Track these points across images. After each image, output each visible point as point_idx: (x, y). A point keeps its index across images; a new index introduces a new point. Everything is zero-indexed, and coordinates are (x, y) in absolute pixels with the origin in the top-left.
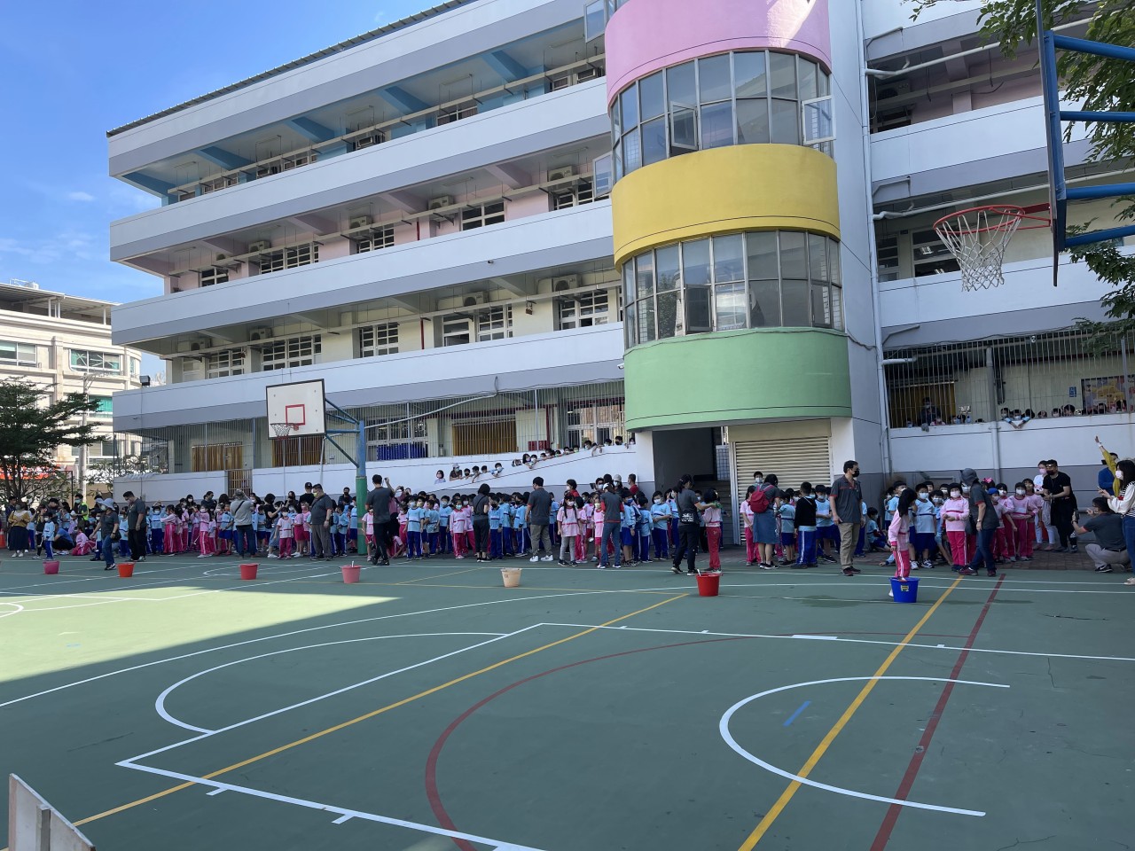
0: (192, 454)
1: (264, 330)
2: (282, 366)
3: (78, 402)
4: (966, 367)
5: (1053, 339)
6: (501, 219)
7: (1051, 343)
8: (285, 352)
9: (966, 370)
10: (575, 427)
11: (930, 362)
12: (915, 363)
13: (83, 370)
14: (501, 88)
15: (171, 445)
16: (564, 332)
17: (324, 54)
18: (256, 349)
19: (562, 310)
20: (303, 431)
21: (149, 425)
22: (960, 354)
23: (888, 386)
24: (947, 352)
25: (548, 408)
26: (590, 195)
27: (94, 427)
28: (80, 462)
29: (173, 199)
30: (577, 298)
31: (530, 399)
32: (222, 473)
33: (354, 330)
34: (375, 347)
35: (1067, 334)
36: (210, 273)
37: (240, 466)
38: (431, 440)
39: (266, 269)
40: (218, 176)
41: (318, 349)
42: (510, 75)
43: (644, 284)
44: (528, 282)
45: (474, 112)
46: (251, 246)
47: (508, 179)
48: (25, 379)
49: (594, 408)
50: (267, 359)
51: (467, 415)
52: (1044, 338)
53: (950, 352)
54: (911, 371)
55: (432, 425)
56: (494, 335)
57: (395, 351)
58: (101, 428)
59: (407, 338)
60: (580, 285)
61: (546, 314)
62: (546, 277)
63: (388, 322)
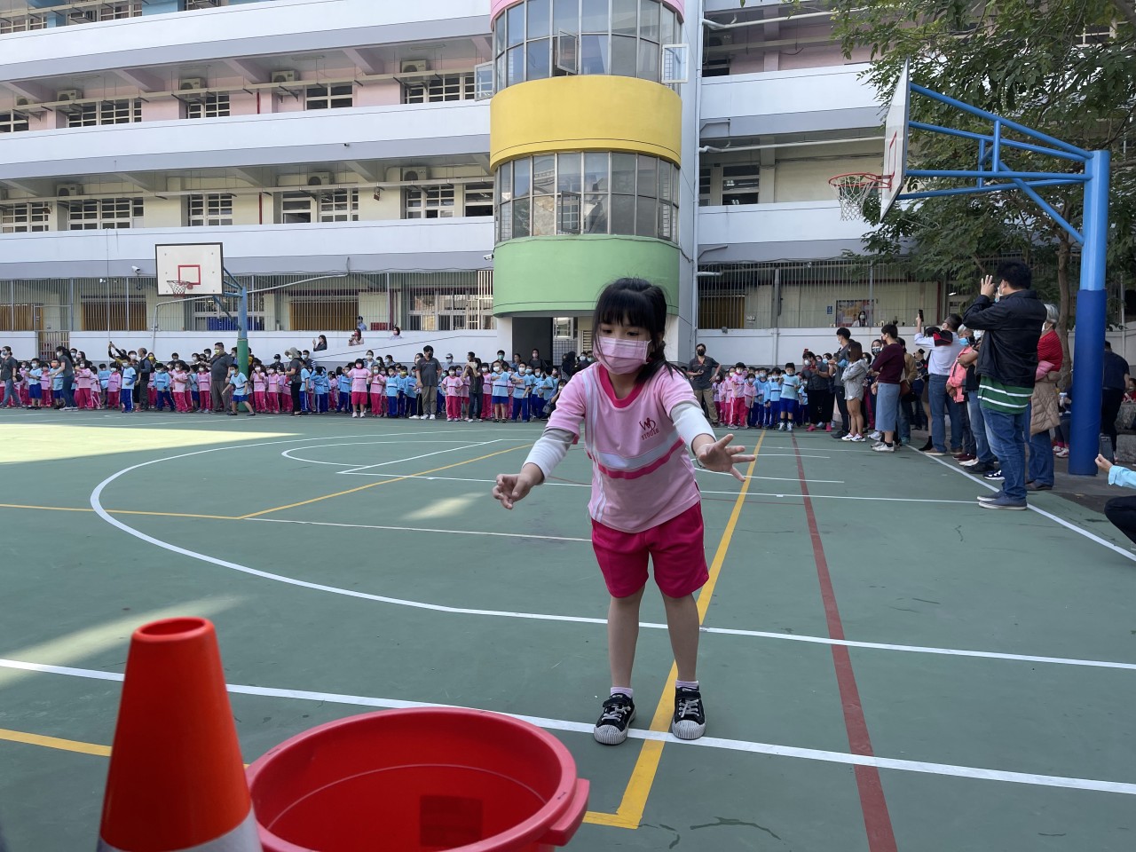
1: (74, 186)
2: (94, 226)
4: (756, 283)
6: (349, 102)
8: (98, 212)
9: (756, 290)
12: (721, 276)
16: (409, 221)
18: (63, 205)
19: (408, 200)
20: (198, 290)
23: (699, 297)
25: (392, 293)
26: (440, 92)
30: (424, 190)
32: (32, 335)
33: (182, 196)
34: (205, 217)
35: (837, 263)
36: (6, 117)
38: (267, 315)
39: (74, 121)
41: (138, 212)
46: (60, 95)
47: (364, 64)
49: (436, 297)
50: (75, 217)
51: (305, 293)
53: (748, 270)
56: (336, 216)
57: (228, 222)
59: (242, 211)
60: (430, 177)
61: (394, 201)
62: (395, 166)
63: (224, 192)
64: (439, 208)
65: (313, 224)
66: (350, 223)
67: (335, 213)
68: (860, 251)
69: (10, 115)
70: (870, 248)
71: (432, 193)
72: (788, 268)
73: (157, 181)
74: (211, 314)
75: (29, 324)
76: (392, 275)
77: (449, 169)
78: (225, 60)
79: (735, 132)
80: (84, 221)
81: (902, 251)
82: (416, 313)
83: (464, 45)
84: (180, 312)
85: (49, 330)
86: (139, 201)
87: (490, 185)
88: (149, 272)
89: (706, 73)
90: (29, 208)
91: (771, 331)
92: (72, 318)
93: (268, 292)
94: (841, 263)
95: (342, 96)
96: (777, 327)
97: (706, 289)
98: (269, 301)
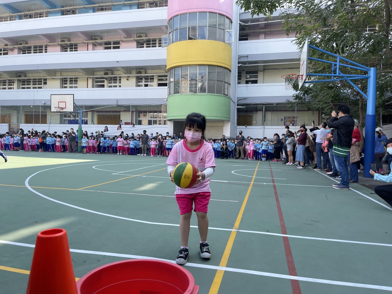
1: (23, 74)
2: (30, 88)
4: (257, 110)
6: (119, 47)
8: (31, 83)
12: (245, 108)
14: (122, 3)
16: (138, 88)
18: (19, 80)
19: (138, 80)
23: (237, 115)
25: (132, 112)
30: (144, 77)
33: (60, 78)
34: (68, 85)
38: (89, 119)
39: (24, 52)
41: (45, 83)
44: (128, 70)
46: (19, 43)
49: (147, 113)
52: (278, 104)
56: (113, 86)
57: (76, 87)
59: (81, 83)
60: (146, 73)
61: (133, 81)
62: (134, 69)
63: (75, 77)
64: (149, 83)
65: (106, 88)
66: (118, 88)
67: (113, 84)
68: (292, 100)
69: (1, 50)
70: (296, 99)
71: (147, 78)
72: (268, 105)
73: (52, 73)
74: (69, 119)
75: (6, 121)
76: (132, 106)
77: (152, 70)
78: (76, 33)
79: (250, 59)
80: (26, 86)
81: (306, 100)
82: (140, 119)
83: (158, 29)
84: (59, 117)
85: (12, 123)
86: (46, 80)
87: (166, 76)
88: (48, 104)
89: (240, 40)
90: (7, 81)
91: (262, 127)
92: (21, 119)
93: (89, 111)
94: (286, 104)
95: (116, 45)
96: (264, 125)
97: (240, 112)
98: (90, 114)
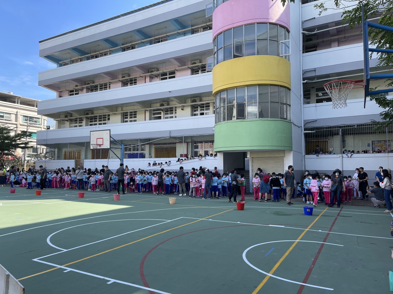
0: (63, 153)
1: (90, 112)
2: (96, 124)
3: (24, 134)
4: (332, 135)
5: (363, 127)
6: (174, 77)
7: (362, 128)
8: (97, 120)
9: (332, 136)
10: (196, 150)
11: (320, 133)
12: (315, 133)
13: (27, 123)
14: (176, 32)
15: (56, 150)
16: (194, 117)
17: (115, 18)
18: (87, 118)
19: (194, 109)
20: (102, 147)
21: (48, 143)
22: (330, 130)
23: (305, 140)
24: (326, 130)
25: (188, 143)
26: (205, 70)
27: (30, 143)
28: (24, 155)
29: (61, 65)
30: (199, 105)
31: (182, 140)
32: (74, 161)
33: (121, 113)
34: (128, 119)
35: (367, 125)
36: (73, 91)
37: (80, 158)
38: (146, 152)
39: (92, 91)
40: (77, 58)
41: (109, 119)
42: (179, 27)
43: (222, 101)
44: (182, 99)
45: (166, 40)
46: (87, 83)
47: (177, 63)
48: (6, 125)
49: (203, 144)
50: (91, 122)
51: (159, 144)
53: (327, 129)
54: (313, 135)
55: (147, 147)
56: (170, 117)
57: (135, 121)
58: (32, 143)
59: (139, 117)
60: (201, 101)
61: (188, 110)
62: (189, 98)
63: (134, 110)
64: (205, 112)
65: (162, 120)
66: (174, 119)
71: (202, 106)
73: (113, 108)
74: (129, 152)
76: (185, 137)
77: (207, 97)
78: (133, 67)
80: (93, 123)
86: (109, 115)
90: (78, 120)
93: (147, 144)
95: (172, 75)
